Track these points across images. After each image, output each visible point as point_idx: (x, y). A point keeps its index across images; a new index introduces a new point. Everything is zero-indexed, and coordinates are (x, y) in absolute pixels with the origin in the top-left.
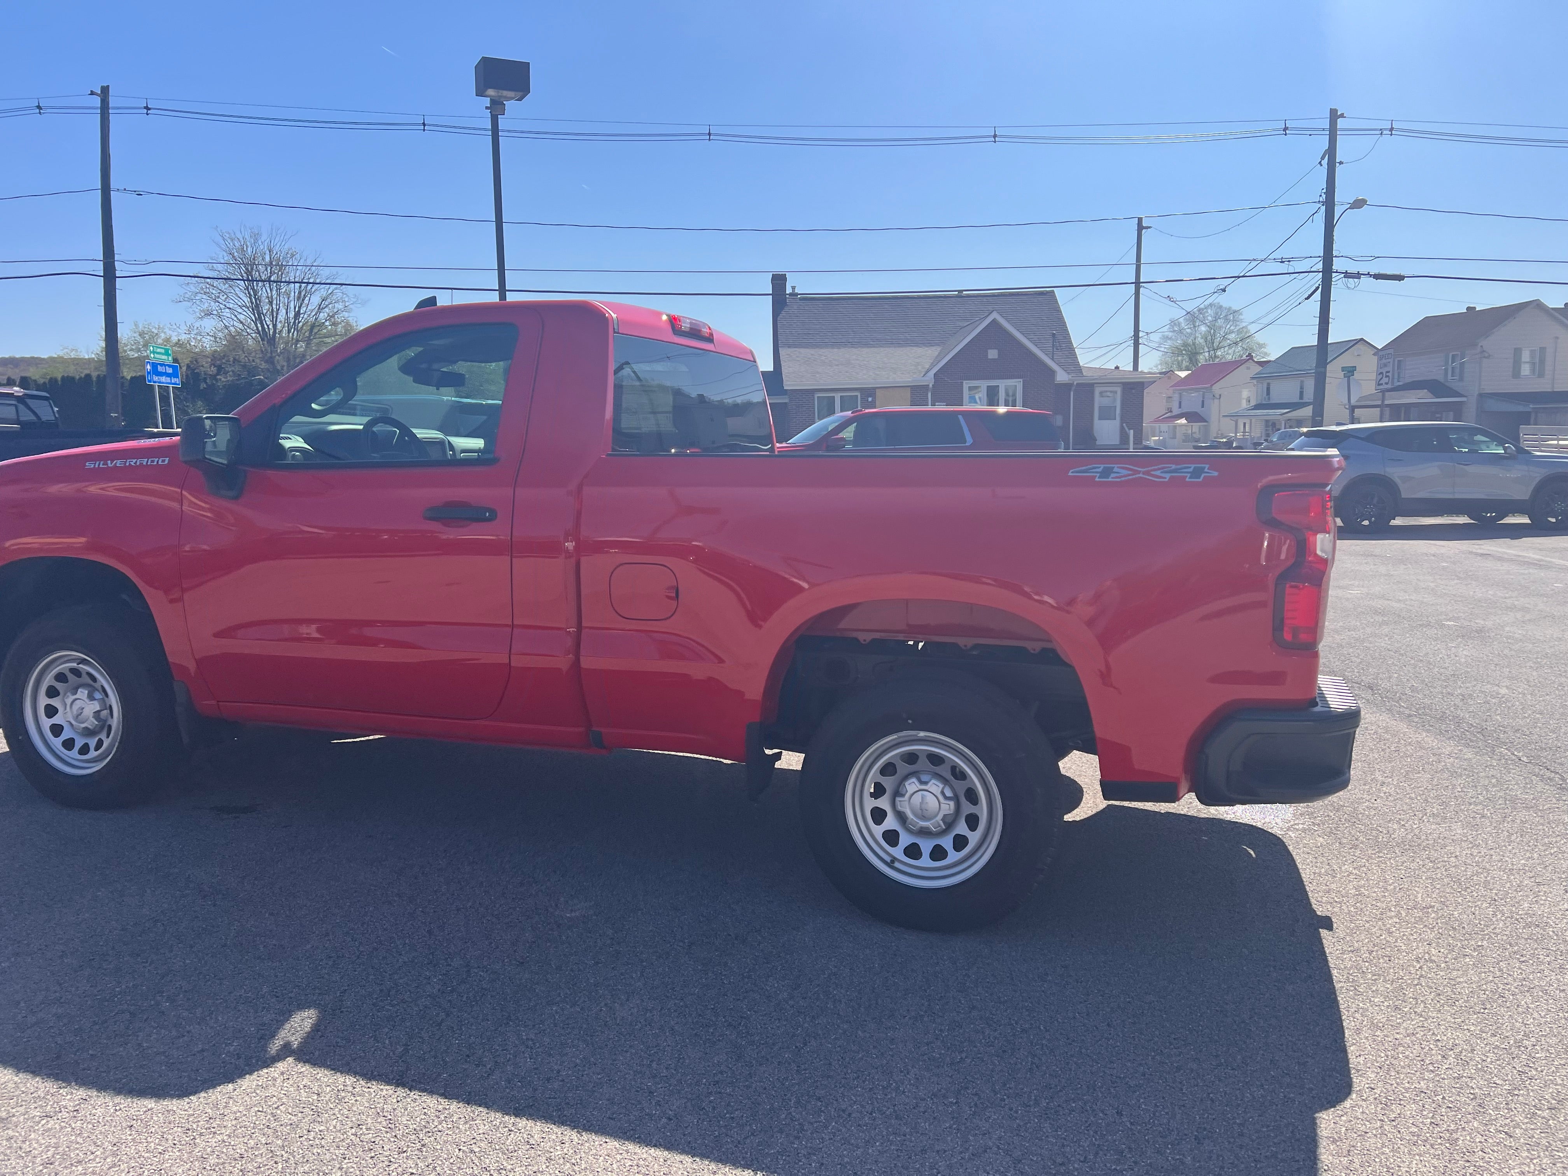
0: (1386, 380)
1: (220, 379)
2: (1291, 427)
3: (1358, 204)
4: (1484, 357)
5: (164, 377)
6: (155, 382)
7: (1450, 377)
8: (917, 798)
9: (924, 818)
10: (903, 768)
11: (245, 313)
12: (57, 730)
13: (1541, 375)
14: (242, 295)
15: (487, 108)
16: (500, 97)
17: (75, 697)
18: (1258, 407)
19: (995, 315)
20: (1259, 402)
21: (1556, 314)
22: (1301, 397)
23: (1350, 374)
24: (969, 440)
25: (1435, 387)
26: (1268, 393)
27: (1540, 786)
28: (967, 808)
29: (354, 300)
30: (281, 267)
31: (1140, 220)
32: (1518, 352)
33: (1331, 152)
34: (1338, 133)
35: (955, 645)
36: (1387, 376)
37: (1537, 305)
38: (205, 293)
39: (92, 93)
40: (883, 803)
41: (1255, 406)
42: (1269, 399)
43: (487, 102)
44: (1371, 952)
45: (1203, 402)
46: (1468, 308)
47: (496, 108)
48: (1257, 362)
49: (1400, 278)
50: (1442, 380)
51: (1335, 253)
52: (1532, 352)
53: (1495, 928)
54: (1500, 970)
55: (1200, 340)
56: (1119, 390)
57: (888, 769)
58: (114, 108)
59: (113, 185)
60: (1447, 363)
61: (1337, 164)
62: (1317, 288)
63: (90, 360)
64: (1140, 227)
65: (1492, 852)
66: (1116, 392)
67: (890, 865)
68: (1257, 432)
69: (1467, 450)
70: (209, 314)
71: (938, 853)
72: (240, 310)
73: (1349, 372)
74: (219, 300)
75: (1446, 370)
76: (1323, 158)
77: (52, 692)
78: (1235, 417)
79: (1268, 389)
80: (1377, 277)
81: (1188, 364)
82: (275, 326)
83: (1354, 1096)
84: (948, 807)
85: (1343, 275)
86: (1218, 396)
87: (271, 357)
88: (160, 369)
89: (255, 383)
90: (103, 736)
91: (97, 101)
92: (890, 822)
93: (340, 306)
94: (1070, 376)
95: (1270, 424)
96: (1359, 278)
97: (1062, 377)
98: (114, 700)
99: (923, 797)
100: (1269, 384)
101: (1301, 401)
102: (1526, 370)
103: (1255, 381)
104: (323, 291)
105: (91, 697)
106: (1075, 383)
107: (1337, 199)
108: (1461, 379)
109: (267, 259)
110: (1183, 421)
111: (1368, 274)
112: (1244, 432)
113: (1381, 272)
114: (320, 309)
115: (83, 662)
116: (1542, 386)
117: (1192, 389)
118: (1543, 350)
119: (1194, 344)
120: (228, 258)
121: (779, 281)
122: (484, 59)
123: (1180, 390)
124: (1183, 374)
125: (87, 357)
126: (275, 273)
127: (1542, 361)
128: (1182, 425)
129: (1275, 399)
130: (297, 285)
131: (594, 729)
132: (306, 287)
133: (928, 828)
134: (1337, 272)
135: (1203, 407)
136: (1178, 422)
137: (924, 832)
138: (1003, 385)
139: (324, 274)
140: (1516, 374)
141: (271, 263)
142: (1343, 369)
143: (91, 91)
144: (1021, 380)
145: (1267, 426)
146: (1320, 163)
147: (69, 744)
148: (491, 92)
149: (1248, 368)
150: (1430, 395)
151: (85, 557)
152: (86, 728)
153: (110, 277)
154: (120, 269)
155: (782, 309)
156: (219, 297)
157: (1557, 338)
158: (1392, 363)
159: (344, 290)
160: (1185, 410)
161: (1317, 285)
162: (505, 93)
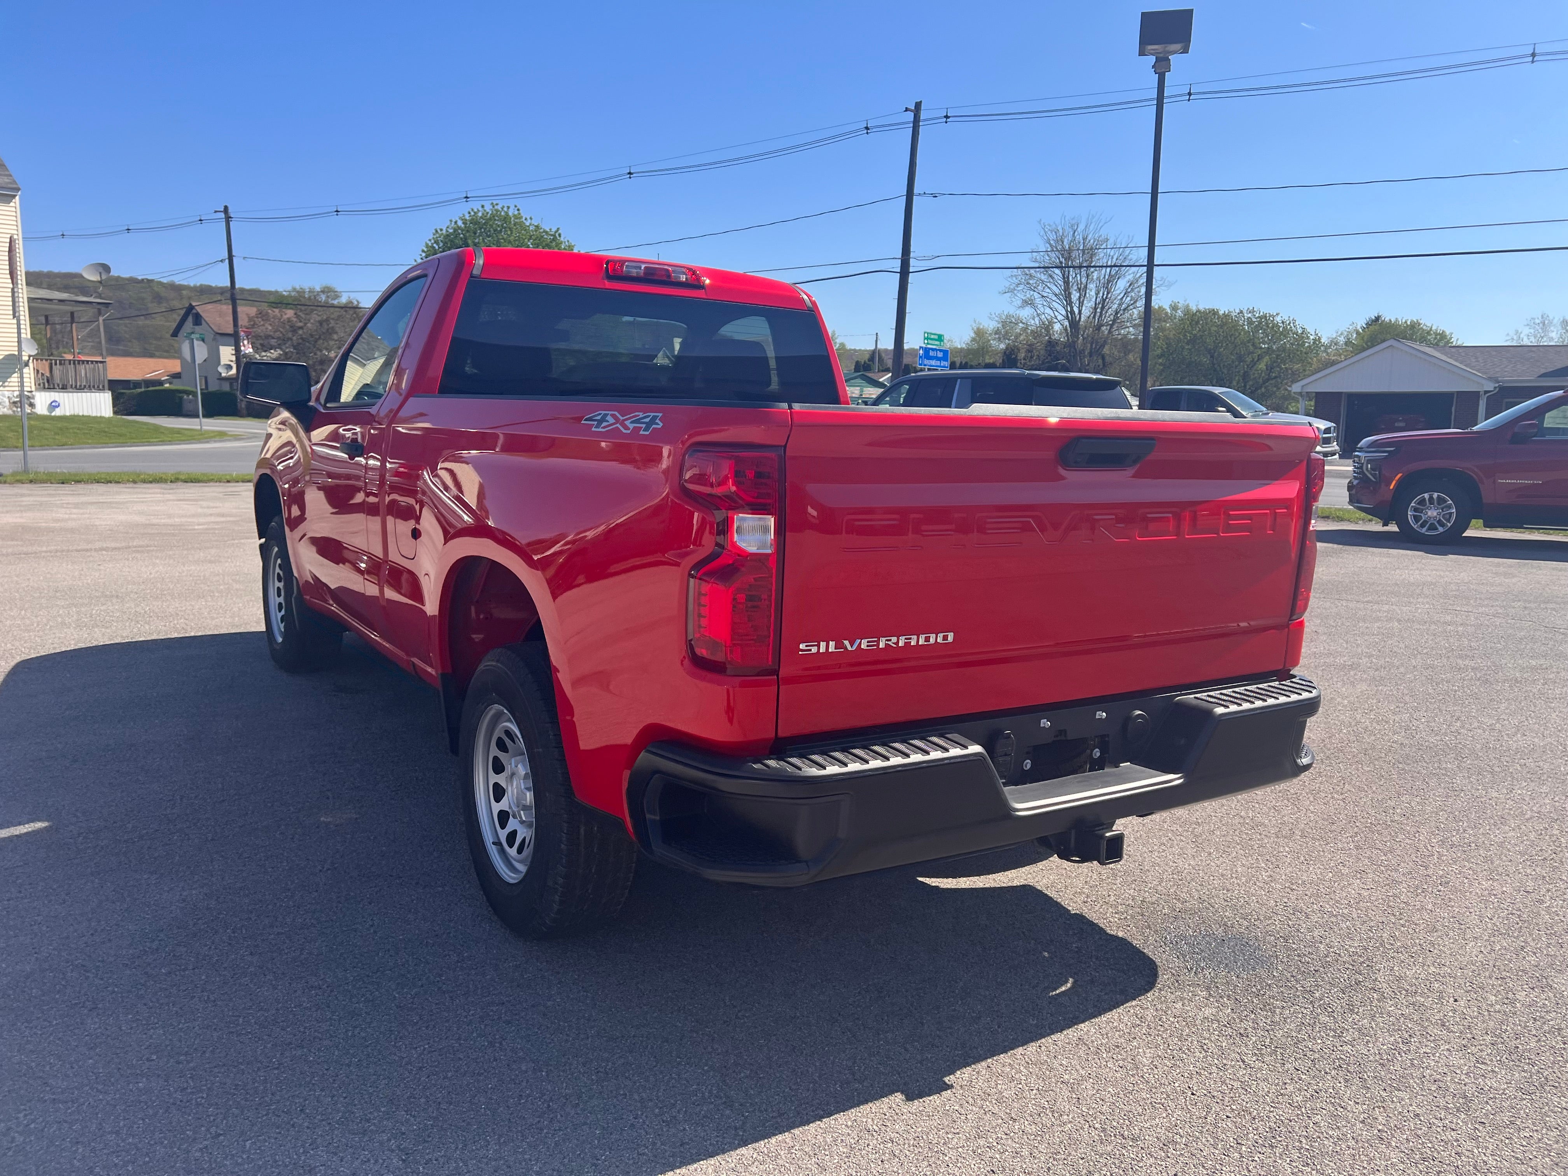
5: (934, 361)
6: (925, 365)
39: (907, 110)
47: (1162, 67)
57: (502, 745)
58: (925, 120)
59: (916, 191)
63: (962, 349)
67: (492, 845)
71: (522, 846)
72: (1055, 298)
88: (931, 353)
91: (910, 116)
92: (505, 803)
122: (1144, 15)
125: (959, 347)
143: (906, 108)
153: (904, 273)
154: (914, 265)
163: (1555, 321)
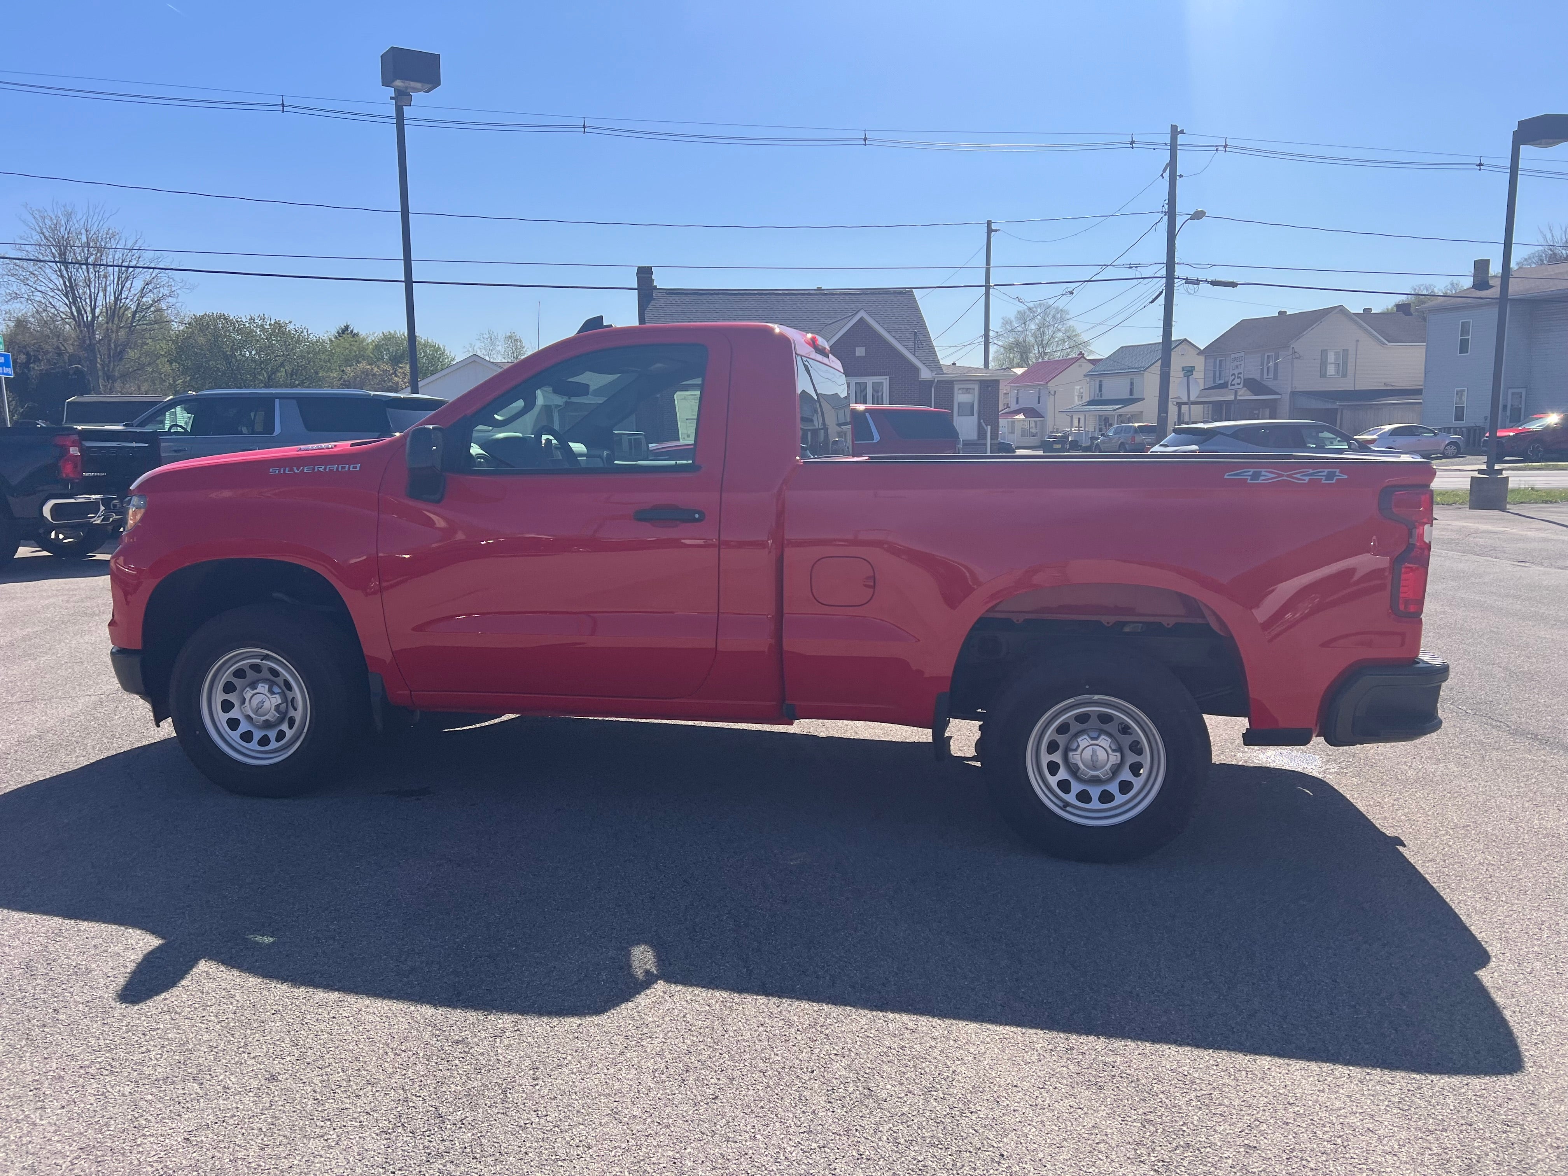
0: (1238, 381)
1: (33, 368)
2: (1122, 422)
3: (1198, 215)
4: (1296, 358)
7: (1265, 376)
8: (1087, 754)
9: (1094, 768)
10: (1075, 727)
11: (57, 297)
12: (233, 724)
13: (1345, 375)
14: (54, 277)
15: (392, 98)
16: (407, 88)
17: (255, 691)
18: (1091, 403)
19: (862, 314)
20: (1092, 398)
21: (1355, 318)
22: (1131, 393)
23: (1189, 374)
24: (877, 437)
25: (1253, 385)
26: (1100, 390)
27: (1495, 732)
28: (1132, 758)
29: (181, 285)
30: (100, 250)
31: (989, 223)
32: (1324, 353)
33: (1172, 164)
34: (1179, 148)
35: (1099, 623)
36: (1239, 377)
37: (1341, 310)
38: (13, 275)
40: (1057, 757)
41: (1089, 402)
42: (1101, 395)
43: (391, 92)
44: (1444, 861)
45: (1039, 398)
46: (1280, 313)
47: (402, 99)
48: (1090, 361)
49: (1233, 285)
50: (1259, 380)
51: (1176, 260)
52: (1337, 354)
53: (1523, 839)
54: (1545, 868)
55: (1031, 339)
56: (976, 387)
57: (1063, 729)
60: (1262, 364)
61: (1178, 177)
62: (1161, 293)
64: (990, 231)
65: (1489, 783)
66: (974, 389)
67: (1063, 808)
68: (1091, 427)
69: (1314, 446)
70: (17, 296)
71: (1106, 797)
72: (52, 294)
73: (1188, 371)
74: (29, 282)
75: (1262, 370)
76: (1164, 171)
77: (229, 688)
78: (1070, 413)
79: (1101, 386)
80: (1214, 283)
81: (1019, 361)
82: (93, 311)
83: (1494, 959)
84: (1115, 758)
85: (1184, 281)
86: (1053, 393)
87: (90, 344)
89: (71, 372)
90: (284, 727)
92: (1063, 774)
93: (163, 291)
94: (934, 374)
95: (1103, 418)
96: (1198, 284)
97: (926, 374)
98: (298, 694)
99: (1094, 751)
100: (1101, 381)
101: (1131, 397)
102: (1331, 370)
103: (1088, 379)
104: (147, 275)
105: (271, 692)
106: (936, 380)
107: (1178, 209)
108: (1276, 377)
109: (84, 239)
110: (1021, 416)
111: (1206, 281)
112: (1079, 427)
113: (1218, 279)
114: (143, 293)
115: (266, 657)
116: (1346, 385)
117: (1030, 386)
118: (1346, 351)
119: (1025, 341)
120: (36, 238)
121: (644, 274)
123: (1017, 387)
124: (1019, 371)
126: (92, 254)
127: (1345, 363)
128: (1019, 421)
129: (1107, 396)
130: (116, 269)
131: (787, 702)
132: (127, 271)
133: (1098, 776)
134: (1178, 278)
135: (1039, 403)
136: (1017, 417)
137: (1096, 781)
138: (870, 381)
139: (147, 258)
140: (1323, 374)
141: (88, 243)
142: (1183, 369)
144: (888, 377)
145: (1100, 420)
146: (1162, 175)
147: (247, 737)
148: (398, 83)
149: (1080, 366)
150: (1249, 393)
151: (274, 558)
152: (267, 721)
155: (649, 303)
156: (27, 279)
157: (1358, 341)
158: (1242, 366)
159: (170, 274)
160: (1022, 405)
161: (1161, 290)
162: (413, 84)
163: (499, 336)
